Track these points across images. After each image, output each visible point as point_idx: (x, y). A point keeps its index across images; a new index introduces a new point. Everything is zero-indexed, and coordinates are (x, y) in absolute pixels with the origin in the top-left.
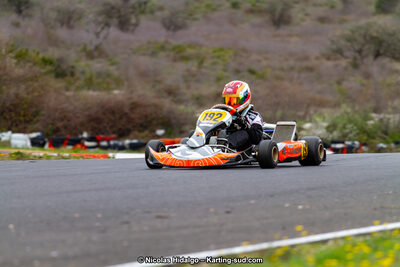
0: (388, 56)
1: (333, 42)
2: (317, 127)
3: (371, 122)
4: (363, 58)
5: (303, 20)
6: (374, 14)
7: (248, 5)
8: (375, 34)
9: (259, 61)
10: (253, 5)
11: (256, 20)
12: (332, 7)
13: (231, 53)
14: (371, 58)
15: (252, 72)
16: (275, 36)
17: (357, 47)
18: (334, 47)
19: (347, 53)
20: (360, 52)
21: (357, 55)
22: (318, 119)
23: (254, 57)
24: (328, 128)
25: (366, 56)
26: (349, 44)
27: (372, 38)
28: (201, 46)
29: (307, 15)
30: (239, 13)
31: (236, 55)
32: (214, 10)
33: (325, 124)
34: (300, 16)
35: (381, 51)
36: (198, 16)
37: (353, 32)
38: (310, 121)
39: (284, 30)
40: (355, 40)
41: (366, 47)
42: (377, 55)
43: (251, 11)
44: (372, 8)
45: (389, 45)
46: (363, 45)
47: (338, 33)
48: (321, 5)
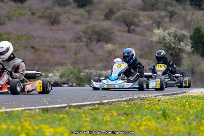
0: (104, 42)
1: (76, 33)
2: (55, 75)
3: (83, 74)
4: (91, 42)
5: (67, 22)
6: (103, 20)
7: (40, 14)
8: (98, 30)
9: (40, 42)
10: (43, 14)
11: (43, 21)
12: (83, 16)
13: (25, 38)
14: (95, 42)
15: (33, 48)
16: (51, 30)
17: (88, 36)
18: (77, 36)
19: (83, 40)
20: (90, 39)
21: (88, 40)
22: (55, 72)
23: (37, 40)
24: (60, 76)
25: (93, 41)
26: (84, 35)
27: (96, 32)
28: (11, 34)
29: (69, 19)
30: (35, 18)
31: (28, 38)
32: (22, 16)
33: (59, 74)
34: (66, 20)
35: (101, 39)
36: (14, 19)
37: (87, 29)
38: (52, 73)
39: (55, 27)
40: (88, 33)
41: (93, 36)
42: (99, 40)
43: (41, 17)
44: (103, 17)
45: (105, 36)
46: (92, 36)
47: (79, 29)
48: (77, 15)
